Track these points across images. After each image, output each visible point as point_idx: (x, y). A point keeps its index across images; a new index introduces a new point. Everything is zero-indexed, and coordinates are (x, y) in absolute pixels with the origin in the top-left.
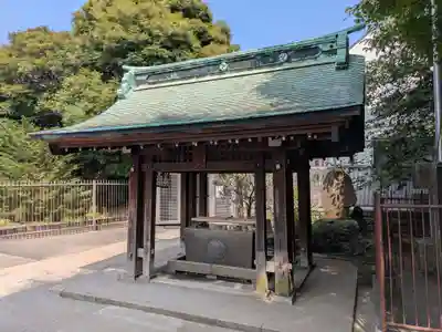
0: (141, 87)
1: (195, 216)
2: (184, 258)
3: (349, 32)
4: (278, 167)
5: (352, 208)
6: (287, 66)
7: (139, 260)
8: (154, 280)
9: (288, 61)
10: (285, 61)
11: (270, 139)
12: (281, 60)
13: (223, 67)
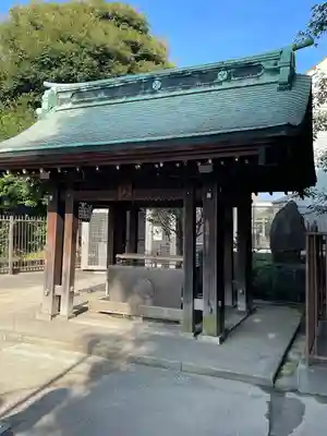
0: (64, 107)
3: (295, 49)
4: (209, 195)
7: (57, 298)
8: (72, 320)
9: (228, 79)
10: (225, 80)
11: (199, 164)
12: (220, 78)
13: (157, 85)
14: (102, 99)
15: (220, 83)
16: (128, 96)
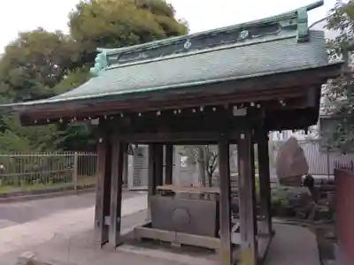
0: (113, 66)
1: (161, 184)
2: (149, 225)
3: (308, 9)
4: (243, 136)
5: (304, 177)
6: (248, 42)
7: (105, 228)
8: (120, 248)
9: (250, 37)
10: (246, 38)
11: (235, 107)
12: (242, 36)
13: (187, 45)
14: (142, 59)
15: (242, 40)
16: (163, 55)
